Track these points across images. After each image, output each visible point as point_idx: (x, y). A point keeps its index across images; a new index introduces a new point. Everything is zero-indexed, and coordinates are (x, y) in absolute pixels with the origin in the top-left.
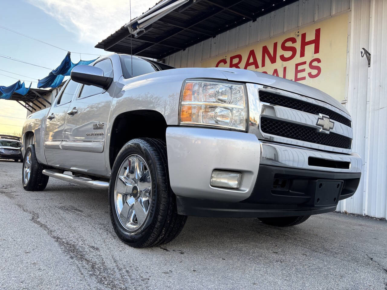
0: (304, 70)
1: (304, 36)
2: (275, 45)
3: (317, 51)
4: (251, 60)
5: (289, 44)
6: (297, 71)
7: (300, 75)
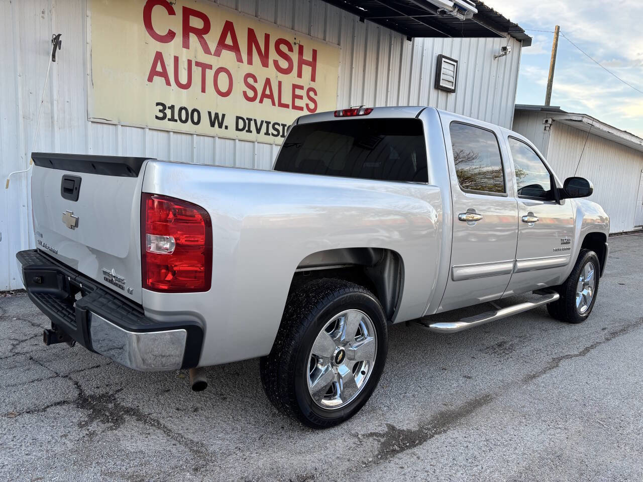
0: (301, 97)
1: (301, 49)
2: (267, 37)
3: (313, 79)
4: (229, 41)
5: (284, 48)
6: (295, 96)
7: (298, 102)
